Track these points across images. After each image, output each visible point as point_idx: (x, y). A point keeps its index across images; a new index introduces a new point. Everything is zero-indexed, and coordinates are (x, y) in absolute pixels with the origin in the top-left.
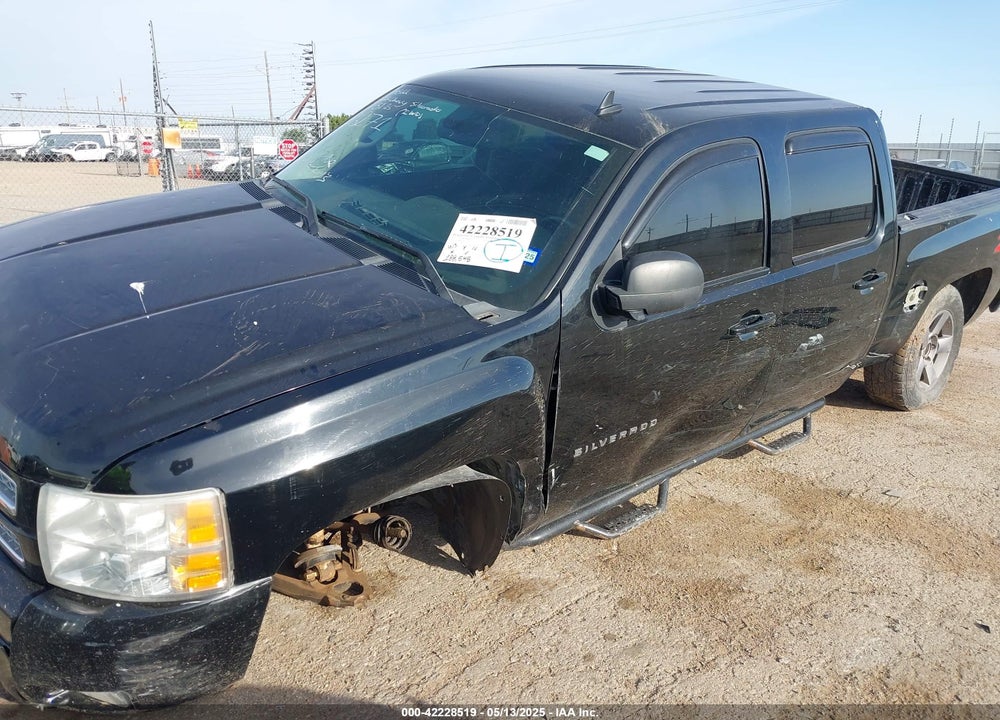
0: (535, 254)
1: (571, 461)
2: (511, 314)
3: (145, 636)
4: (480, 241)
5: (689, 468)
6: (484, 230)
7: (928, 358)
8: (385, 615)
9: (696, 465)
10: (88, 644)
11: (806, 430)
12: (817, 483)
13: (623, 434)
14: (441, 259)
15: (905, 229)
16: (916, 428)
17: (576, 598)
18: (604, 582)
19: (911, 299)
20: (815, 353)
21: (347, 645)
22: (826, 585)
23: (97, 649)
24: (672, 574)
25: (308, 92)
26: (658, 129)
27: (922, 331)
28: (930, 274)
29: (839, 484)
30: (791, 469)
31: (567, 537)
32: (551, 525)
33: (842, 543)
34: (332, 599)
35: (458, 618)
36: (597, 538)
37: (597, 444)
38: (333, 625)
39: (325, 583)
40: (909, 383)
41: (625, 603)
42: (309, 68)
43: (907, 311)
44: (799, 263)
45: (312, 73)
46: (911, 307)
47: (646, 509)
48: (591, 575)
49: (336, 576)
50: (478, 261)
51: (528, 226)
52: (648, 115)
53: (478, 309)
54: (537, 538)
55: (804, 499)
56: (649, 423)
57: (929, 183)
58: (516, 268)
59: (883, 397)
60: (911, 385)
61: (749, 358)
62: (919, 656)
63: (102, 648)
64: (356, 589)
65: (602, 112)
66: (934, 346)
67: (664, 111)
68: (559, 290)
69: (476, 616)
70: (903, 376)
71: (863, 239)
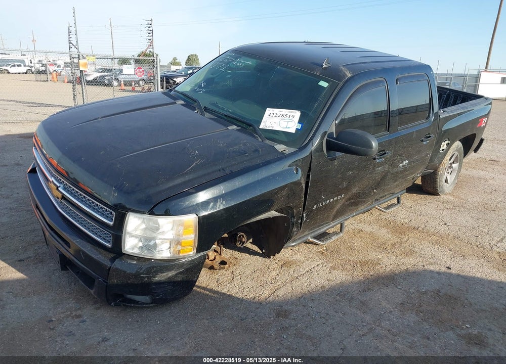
0: (301, 125)
1: (312, 211)
2: (293, 150)
3: (163, 272)
4: (277, 120)
5: (352, 217)
6: (278, 115)
7: (448, 173)
8: (237, 272)
9: (355, 216)
10: (142, 275)
11: (399, 202)
12: (404, 224)
13: (332, 200)
14: (261, 127)
15: (442, 116)
16: (444, 203)
17: (313, 266)
18: (323, 261)
19: (443, 146)
20: (405, 169)
21: (225, 284)
22: (412, 262)
23: (145, 277)
24: (350, 258)
25: (149, 44)
26: (347, 74)
27: (446, 161)
28: (450, 136)
29: (413, 224)
30: (393, 218)
31: (304, 245)
32: (299, 239)
33: (417, 246)
34: (215, 267)
35: (268, 273)
36: (317, 245)
37: (322, 204)
38: (217, 277)
39: (211, 260)
40: (441, 183)
41: (333, 268)
42: (149, 32)
43: (441, 152)
44: (400, 130)
45: (151, 34)
46: (443, 150)
47: (335, 233)
48: (317, 258)
49: (215, 258)
50: (277, 128)
51: (297, 114)
52: (342, 68)
53: (280, 148)
54: (293, 244)
55: (399, 230)
56: (341, 196)
57: (449, 96)
58: (293, 131)
59: (429, 189)
60: (441, 184)
61: (380, 170)
62: (451, 285)
63: (147, 277)
64: (223, 263)
65: (324, 67)
66: (451, 167)
67: (349, 66)
68: (311, 140)
69: (274, 273)
70: (438, 180)
71: (424, 121)
